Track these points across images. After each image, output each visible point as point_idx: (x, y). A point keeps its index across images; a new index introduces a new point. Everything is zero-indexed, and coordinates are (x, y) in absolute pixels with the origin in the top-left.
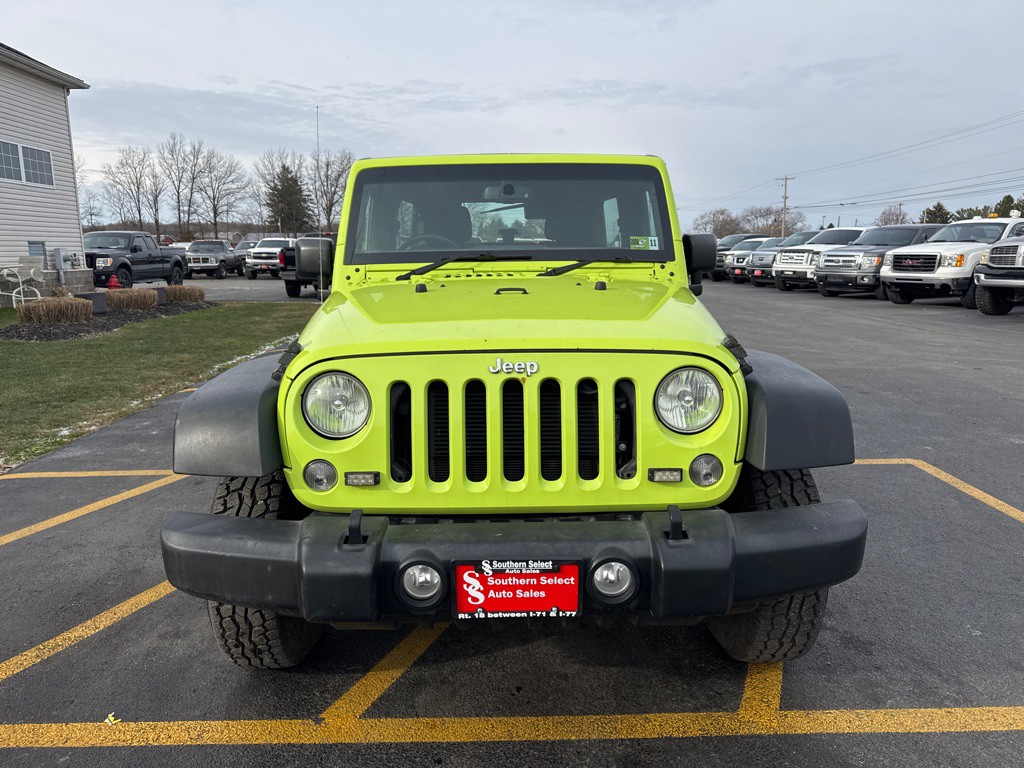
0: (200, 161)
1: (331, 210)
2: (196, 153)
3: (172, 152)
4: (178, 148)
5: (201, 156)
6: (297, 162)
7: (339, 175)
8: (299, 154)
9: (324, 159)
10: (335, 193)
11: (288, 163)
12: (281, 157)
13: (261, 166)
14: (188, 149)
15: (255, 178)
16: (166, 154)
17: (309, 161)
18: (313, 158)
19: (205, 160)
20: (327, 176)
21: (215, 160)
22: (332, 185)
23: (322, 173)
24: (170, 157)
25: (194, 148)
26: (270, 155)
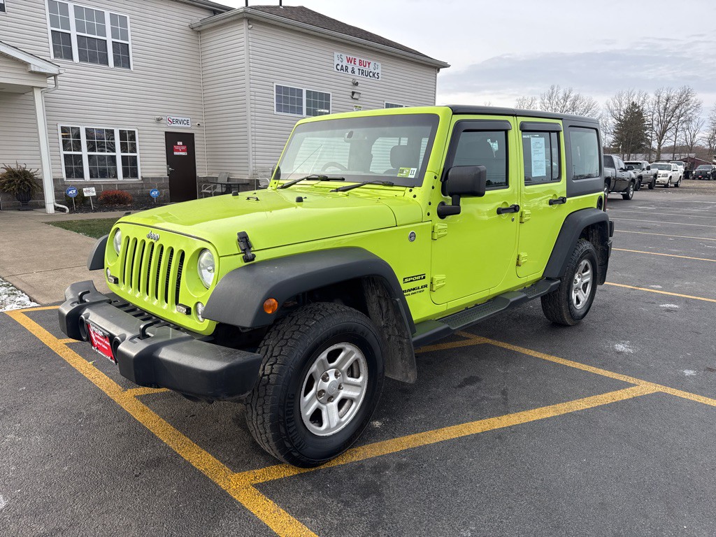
0: (568, 103)
1: (663, 135)
2: (566, 98)
3: (550, 98)
4: (554, 95)
5: (569, 100)
6: (642, 99)
7: (677, 107)
8: (644, 93)
9: (665, 95)
10: (670, 121)
11: (635, 100)
12: (629, 95)
13: (611, 104)
14: (561, 95)
15: (605, 113)
16: (546, 100)
17: (652, 97)
18: (656, 95)
19: (572, 102)
20: (665, 109)
21: (578, 102)
22: (668, 116)
23: (662, 106)
24: (548, 102)
25: (565, 95)
26: (620, 96)
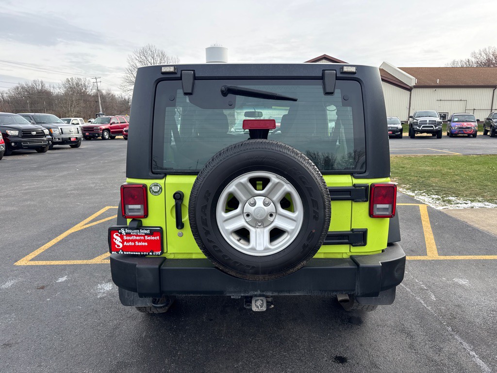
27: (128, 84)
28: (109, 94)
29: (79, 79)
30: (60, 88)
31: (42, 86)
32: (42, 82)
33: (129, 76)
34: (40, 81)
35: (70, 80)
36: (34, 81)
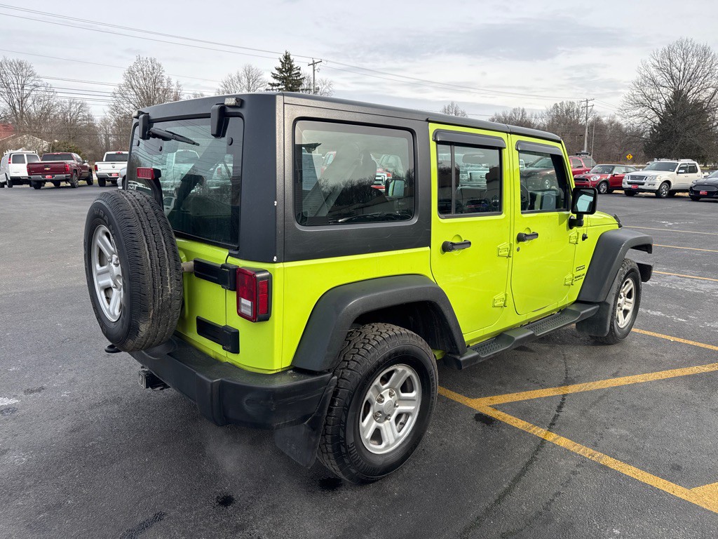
27: (631, 106)
28: (613, 122)
29: (572, 104)
30: (542, 118)
31: (523, 115)
32: (523, 111)
33: (635, 93)
34: (521, 108)
35: (559, 105)
36: (514, 109)
